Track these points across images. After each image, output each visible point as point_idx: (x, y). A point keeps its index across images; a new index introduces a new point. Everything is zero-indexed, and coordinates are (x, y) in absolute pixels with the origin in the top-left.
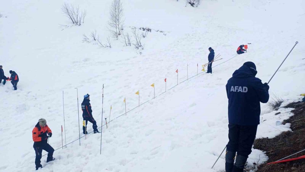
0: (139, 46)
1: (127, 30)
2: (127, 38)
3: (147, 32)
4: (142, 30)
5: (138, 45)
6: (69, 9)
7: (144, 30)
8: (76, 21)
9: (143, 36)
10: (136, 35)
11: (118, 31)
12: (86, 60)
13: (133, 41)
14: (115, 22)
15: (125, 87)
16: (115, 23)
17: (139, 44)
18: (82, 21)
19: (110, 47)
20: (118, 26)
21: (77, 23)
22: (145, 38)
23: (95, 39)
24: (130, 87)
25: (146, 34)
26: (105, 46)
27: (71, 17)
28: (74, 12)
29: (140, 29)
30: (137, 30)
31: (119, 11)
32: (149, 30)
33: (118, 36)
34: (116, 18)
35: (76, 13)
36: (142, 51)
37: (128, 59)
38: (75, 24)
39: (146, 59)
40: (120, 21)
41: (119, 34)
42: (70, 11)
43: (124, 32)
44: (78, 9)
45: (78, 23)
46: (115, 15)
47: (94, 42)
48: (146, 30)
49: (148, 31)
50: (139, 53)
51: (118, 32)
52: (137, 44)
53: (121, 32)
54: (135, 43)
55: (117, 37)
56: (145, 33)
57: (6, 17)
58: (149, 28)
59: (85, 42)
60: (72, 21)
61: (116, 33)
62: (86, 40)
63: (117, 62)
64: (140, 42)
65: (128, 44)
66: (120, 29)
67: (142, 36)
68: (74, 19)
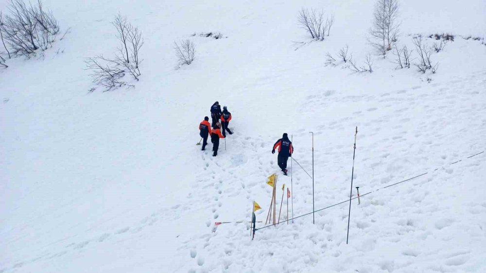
0: (425, 67)
1: (405, 41)
2: (402, 55)
3: (445, 41)
4: (434, 38)
5: (425, 65)
6: (308, 17)
7: (438, 37)
8: (318, 34)
9: (436, 49)
10: (422, 48)
11: (387, 43)
12: (328, 94)
13: (415, 59)
14: (383, 29)
15: (395, 138)
16: (382, 31)
17: (427, 64)
18: (326, 33)
19: (371, 71)
20: (386, 35)
21: (318, 37)
22: (439, 53)
23: (345, 60)
24: (405, 140)
25: (443, 45)
26: (361, 70)
27: (311, 29)
28: (315, 20)
29: (431, 37)
30: (423, 39)
31: (391, 9)
32: (449, 37)
33: (387, 52)
34: (384, 22)
35: (318, 22)
36: (432, 77)
37: (404, 91)
38: (315, 38)
39: (441, 90)
40: (393, 26)
41: (389, 49)
42: (308, 20)
43: (399, 45)
44: (321, 16)
45: (321, 38)
46: (383, 17)
47: (344, 64)
48: (443, 37)
49: (448, 39)
50: (425, 79)
51: (387, 46)
52: (423, 64)
53: (391, 45)
54: (419, 63)
55: (384, 54)
56: (441, 44)
57: (227, 37)
58: (450, 35)
59: (329, 66)
60: (310, 34)
61: (383, 47)
62: (330, 62)
63: (382, 96)
64: (428, 59)
65: (403, 66)
66: (390, 40)
67: (434, 49)
68: (314, 31)
